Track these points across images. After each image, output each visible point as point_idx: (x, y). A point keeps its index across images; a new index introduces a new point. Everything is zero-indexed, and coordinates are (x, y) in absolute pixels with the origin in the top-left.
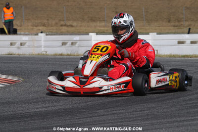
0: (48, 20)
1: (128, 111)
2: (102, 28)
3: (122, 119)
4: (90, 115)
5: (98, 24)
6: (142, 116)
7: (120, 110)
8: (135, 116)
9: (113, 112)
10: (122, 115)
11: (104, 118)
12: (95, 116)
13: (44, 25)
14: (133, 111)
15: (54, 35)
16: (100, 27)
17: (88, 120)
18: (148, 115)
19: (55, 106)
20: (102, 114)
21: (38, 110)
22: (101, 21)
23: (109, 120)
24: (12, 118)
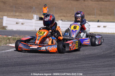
0: (66, 14)
1: (97, 62)
2: (93, 19)
3: (93, 66)
4: (77, 64)
5: (91, 16)
6: (104, 65)
7: (93, 61)
8: (100, 65)
9: (89, 62)
10: (93, 64)
11: (84, 65)
12: (80, 64)
13: (64, 16)
14: (100, 62)
15: (68, 21)
16: (92, 18)
17: (75, 66)
18: (107, 65)
19: (59, 58)
20: (83, 63)
21: (50, 60)
22: (93, 15)
23: (86, 66)
24: (36, 64)
